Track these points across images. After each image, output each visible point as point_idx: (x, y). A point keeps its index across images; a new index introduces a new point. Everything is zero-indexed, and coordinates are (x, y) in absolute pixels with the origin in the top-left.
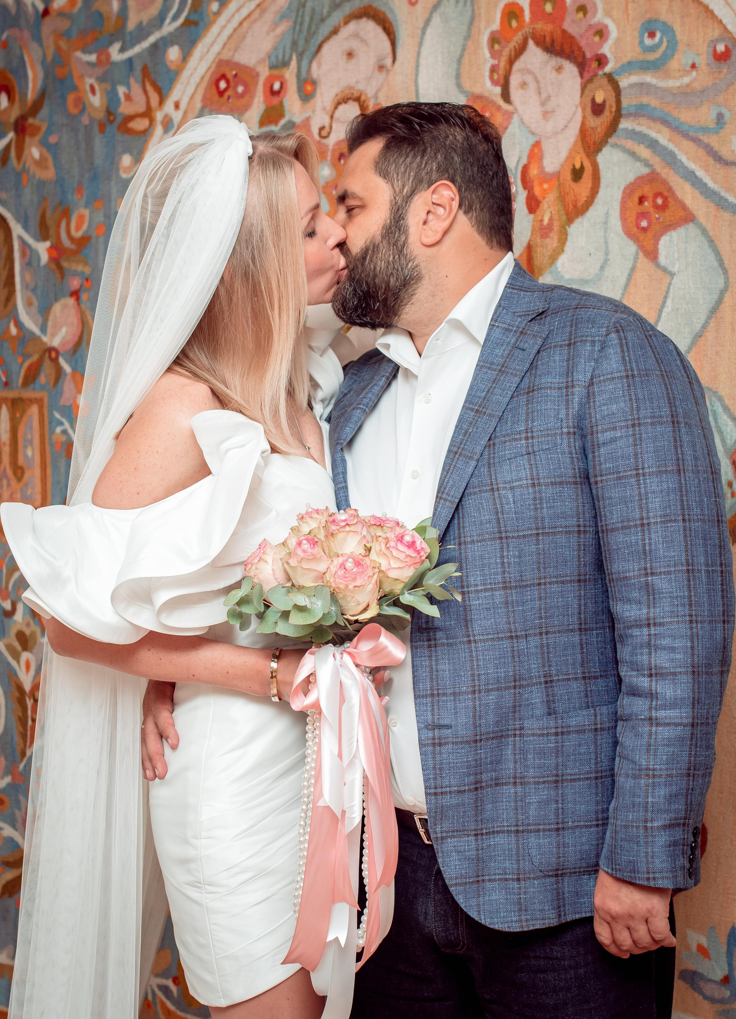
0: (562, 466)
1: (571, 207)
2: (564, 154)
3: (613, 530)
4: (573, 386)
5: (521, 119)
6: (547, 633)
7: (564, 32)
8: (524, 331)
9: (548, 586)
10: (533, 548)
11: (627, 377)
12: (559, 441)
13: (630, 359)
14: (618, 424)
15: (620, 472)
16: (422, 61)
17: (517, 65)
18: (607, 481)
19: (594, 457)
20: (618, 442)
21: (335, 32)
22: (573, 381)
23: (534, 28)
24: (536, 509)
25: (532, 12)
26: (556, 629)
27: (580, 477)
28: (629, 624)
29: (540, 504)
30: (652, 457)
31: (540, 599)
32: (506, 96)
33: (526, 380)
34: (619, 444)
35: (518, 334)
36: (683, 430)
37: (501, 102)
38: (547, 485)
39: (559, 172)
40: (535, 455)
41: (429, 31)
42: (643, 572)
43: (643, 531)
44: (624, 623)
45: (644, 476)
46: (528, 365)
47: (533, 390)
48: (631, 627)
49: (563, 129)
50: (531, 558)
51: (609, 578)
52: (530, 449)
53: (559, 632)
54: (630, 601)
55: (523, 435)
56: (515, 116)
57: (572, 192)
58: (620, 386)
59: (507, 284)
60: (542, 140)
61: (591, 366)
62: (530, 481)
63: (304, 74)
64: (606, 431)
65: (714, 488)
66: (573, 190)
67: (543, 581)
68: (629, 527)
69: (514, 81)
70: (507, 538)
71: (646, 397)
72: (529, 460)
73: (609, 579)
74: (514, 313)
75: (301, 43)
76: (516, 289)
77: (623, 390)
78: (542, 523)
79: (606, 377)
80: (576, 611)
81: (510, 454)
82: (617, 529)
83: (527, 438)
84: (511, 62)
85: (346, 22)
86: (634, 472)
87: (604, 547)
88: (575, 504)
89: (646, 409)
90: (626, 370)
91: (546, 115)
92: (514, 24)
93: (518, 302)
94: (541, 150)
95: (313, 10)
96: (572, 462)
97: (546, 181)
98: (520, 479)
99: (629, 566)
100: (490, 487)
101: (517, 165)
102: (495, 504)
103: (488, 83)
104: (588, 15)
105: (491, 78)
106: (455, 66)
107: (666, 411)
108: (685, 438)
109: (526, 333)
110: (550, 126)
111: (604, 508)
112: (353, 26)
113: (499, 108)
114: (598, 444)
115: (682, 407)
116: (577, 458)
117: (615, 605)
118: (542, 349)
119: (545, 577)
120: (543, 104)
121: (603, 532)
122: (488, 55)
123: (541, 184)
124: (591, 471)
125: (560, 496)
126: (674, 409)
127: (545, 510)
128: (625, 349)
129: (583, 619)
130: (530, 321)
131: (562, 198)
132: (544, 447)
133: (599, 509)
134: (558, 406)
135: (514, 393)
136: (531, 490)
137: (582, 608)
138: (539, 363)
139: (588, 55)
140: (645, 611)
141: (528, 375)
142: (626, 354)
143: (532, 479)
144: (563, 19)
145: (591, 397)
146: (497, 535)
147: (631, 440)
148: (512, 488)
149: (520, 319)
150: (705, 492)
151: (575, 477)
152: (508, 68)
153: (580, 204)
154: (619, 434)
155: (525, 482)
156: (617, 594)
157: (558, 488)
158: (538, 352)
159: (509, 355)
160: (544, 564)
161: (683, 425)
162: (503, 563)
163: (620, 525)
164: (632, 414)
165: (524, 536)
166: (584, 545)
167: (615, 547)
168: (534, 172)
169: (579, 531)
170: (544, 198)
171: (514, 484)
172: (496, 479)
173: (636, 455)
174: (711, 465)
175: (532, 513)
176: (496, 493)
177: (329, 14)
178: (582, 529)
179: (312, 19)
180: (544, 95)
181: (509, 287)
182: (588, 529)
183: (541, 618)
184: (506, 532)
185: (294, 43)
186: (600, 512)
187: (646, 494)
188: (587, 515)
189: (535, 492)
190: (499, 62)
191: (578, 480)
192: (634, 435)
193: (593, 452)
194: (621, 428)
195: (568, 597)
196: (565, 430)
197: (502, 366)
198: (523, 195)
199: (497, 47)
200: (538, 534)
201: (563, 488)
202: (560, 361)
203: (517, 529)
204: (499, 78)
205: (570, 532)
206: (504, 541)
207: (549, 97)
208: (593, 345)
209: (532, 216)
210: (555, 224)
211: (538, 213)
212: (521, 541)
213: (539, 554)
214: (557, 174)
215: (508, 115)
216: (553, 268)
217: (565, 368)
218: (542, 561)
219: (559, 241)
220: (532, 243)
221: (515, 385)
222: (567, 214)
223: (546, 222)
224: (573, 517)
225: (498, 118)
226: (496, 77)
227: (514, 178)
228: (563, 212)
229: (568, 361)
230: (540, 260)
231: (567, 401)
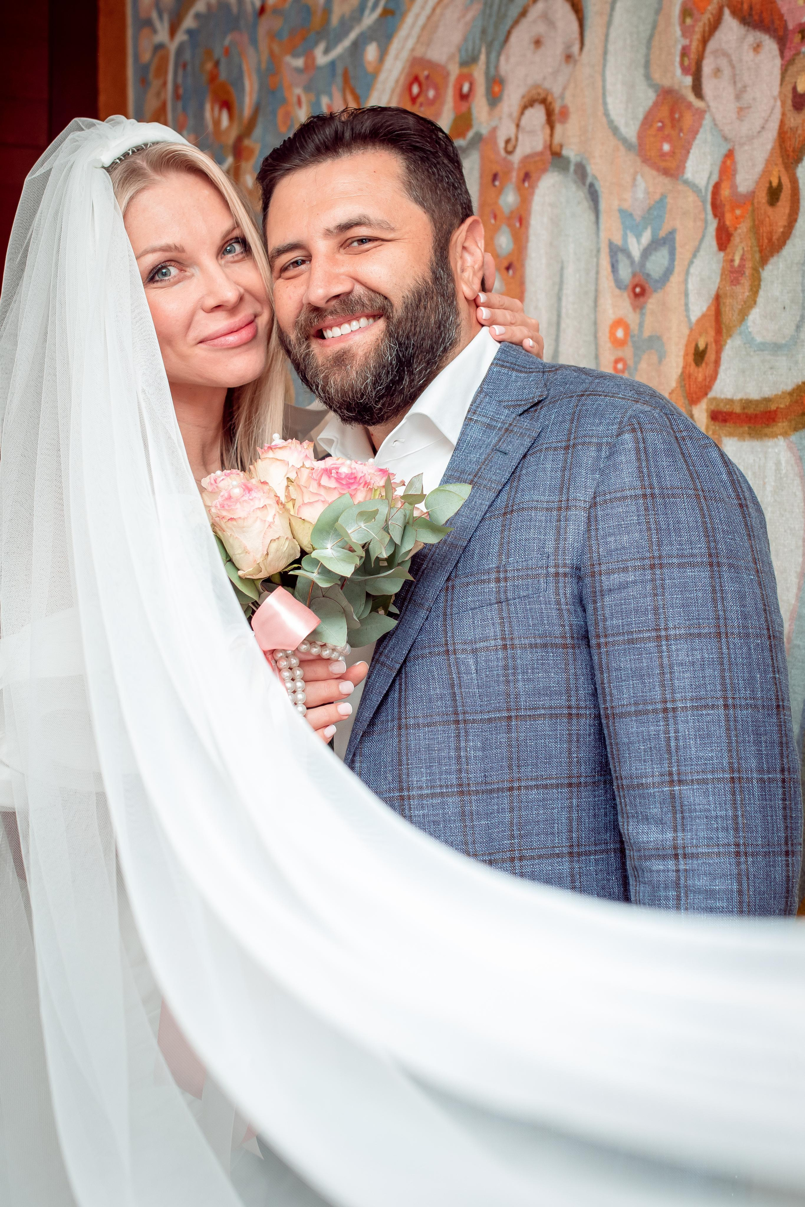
0: (546, 622)
1: (766, 241)
2: (760, 167)
3: (622, 715)
4: (568, 508)
5: (714, 120)
6: (521, 859)
8: (510, 429)
9: (523, 791)
10: (503, 737)
11: (645, 496)
12: (543, 585)
13: (649, 472)
14: (629, 564)
15: (632, 632)
16: (611, 48)
17: (712, 45)
18: (613, 645)
19: (595, 609)
20: (630, 590)
21: (523, 14)
22: (568, 500)
24: (508, 682)
26: (534, 853)
27: (572, 637)
28: (647, 853)
29: (514, 674)
30: (679, 613)
31: (512, 810)
32: (697, 89)
33: (504, 496)
34: (632, 591)
35: (503, 431)
36: (726, 575)
37: (691, 97)
38: (523, 647)
39: (754, 192)
40: (508, 605)
41: (619, 5)
42: (667, 778)
43: (666, 719)
44: (639, 851)
45: (667, 640)
46: (507, 475)
47: (513, 511)
48: (649, 858)
49: (759, 132)
50: (499, 751)
51: (618, 783)
52: (502, 596)
53: (540, 857)
54: (647, 819)
55: (493, 576)
56: (707, 116)
57: (768, 219)
58: (634, 508)
59: (495, 359)
60: (737, 147)
61: (594, 480)
62: (500, 642)
63: (492, 70)
64: (613, 573)
65: (773, 659)
66: (769, 217)
67: (516, 785)
68: (646, 712)
69: (707, 68)
70: (466, 721)
71: (671, 527)
72: (501, 610)
73: (618, 786)
74: (500, 401)
75: (490, 31)
76: (506, 367)
77: (638, 516)
78: (516, 702)
79: (613, 495)
80: (565, 829)
81: (474, 601)
82: (629, 714)
83: (498, 580)
84: (705, 41)
86: (654, 634)
87: (610, 739)
88: (564, 676)
89: (671, 545)
90: (643, 487)
91: (742, 112)
93: (506, 386)
94: (734, 162)
96: (561, 616)
97: (739, 206)
98: (486, 639)
99: (645, 769)
100: (444, 649)
101: (708, 183)
102: (450, 673)
103: (679, 71)
105: (682, 64)
106: (644, 50)
107: (701, 547)
108: (729, 587)
109: (512, 431)
110: (744, 129)
111: (609, 683)
112: (540, 5)
113: (690, 105)
114: (601, 591)
115: (726, 542)
116: (568, 610)
117: (625, 824)
118: (530, 452)
119: (519, 780)
120: (738, 97)
121: (607, 717)
122: (678, 32)
123: (733, 210)
124: (591, 629)
125: (543, 664)
126: (712, 545)
127: (521, 684)
128: (643, 457)
129: (575, 840)
130: (520, 415)
131: (755, 229)
132: (522, 594)
133: (603, 683)
134: (545, 535)
135: (485, 514)
136: (501, 654)
137: (574, 824)
138: (524, 472)
139: (791, 26)
140: (670, 835)
141: (507, 488)
142: (644, 464)
143: (504, 639)
145: (593, 523)
146: (452, 718)
147: (649, 587)
148: (474, 651)
149: (506, 411)
150: (758, 664)
151: (564, 637)
152: (700, 49)
153: (776, 237)
154: (632, 578)
155: (493, 643)
156: (628, 808)
157: (540, 653)
158: (525, 456)
159: (486, 460)
160: (518, 760)
161: (725, 568)
162: (459, 758)
163: (633, 709)
164: (650, 550)
165: (490, 720)
166: (577, 734)
167: (626, 740)
168: (725, 192)
169: (570, 715)
170: (736, 229)
171: (478, 646)
172: (453, 636)
173: (656, 609)
174: (769, 625)
175: (502, 687)
176: (452, 657)
178: (574, 711)
180: (739, 85)
181: (497, 364)
182: (582, 712)
183: (512, 837)
184: (464, 713)
185: (484, 32)
186: (604, 688)
187: (671, 667)
188: (581, 692)
189: (506, 658)
190: (691, 41)
191: (569, 641)
192: (653, 580)
193: (595, 602)
194: (635, 568)
195: (553, 808)
196: (552, 570)
197: (475, 476)
198: (713, 225)
199: (689, 21)
200: (509, 718)
201: (547, 652)
202: (552, 471)
203: (479, 709)
204: (690, 63)
205: (557, 716)
206: (461, 726)
207: (745, 87)
208: (599, 450)
209: (722, 254)
210: (747, 266)
211: (728, 250)
212: (486, 726)
213: (510, 746)
214: (752, 194)
215: (700, 114)
216: (743, 328)
217: (559, 481)
218: (515, 756)
219: (751, 290)
220: (721, 292)
221: (488, 503)
222: (761, 251)
223: (737, 262)
224: (561, 694)
225: (688, 120)
226: (686, 62)
227: (704, 202)
228: (757, 249)
229: (564, 471)
230: (729, 315)
231: (558, 529)
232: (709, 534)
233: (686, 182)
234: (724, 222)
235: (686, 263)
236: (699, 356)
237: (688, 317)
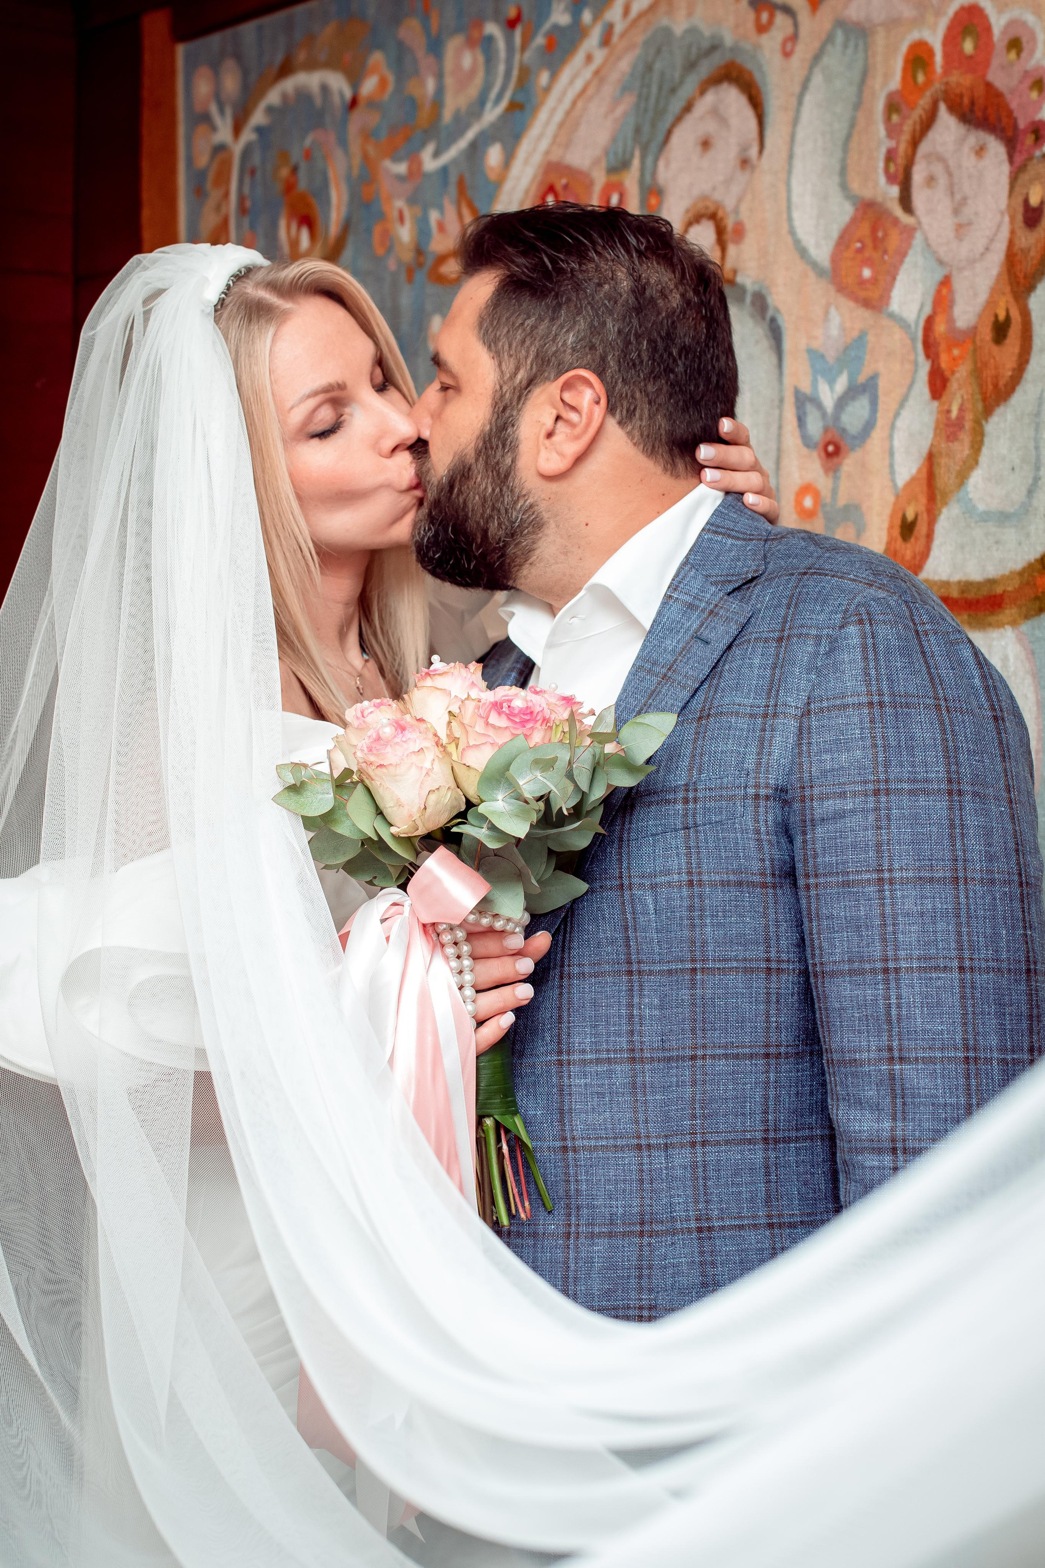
0: (741, 854)
1: (990, 387)
2: (983, 297)
3: (833, 974)
4: (775, 715)
5: (926, 239)
6: (705, 1143)
7: (989, 86)
8: (716, 611)
9: (709, 1061)
10: (685, 994)
11: (871, 704)
12: (740, 809)
13: (879, 674)
14: (848, 788)
15: (848, 872)
16: (798, 151)
17: (924, 147)
18: (825, 888)
19: (805, 842)
20: (847, 820)
21: (688, 108)
22: (776, 705)
23: (947, 84)
24: (693, 926)
25: (946, 55)
26: (722, 1137)
27: (773, 875)
28: (859, 1145)
29: (701, 917)
30: (907, 851)
31: (694, 1085)
32: (906, 201)
33: (701, 696)
34: (850, 822)
35: (707, 614)
36: (968, 807)
37: (898, 212)
38: (713, 885)
39: (975, 328)
40: (697, 832)
41: (808, 98)
42: (886, 1054)
43: (887, 982)
44: (850, 1141)
45: (891, 884)
46: (707, 670)
47: (709, 715)
48: (862, 1150)
49: (982, 254)
50: (680, 1010)
51: (827, 1057)
52: (690, 820)
53: (727, 1143)
54: (861, 1104)
55: (681, 795)
56: (918, 235)
57: (992, 361)
58: (856, 719)
59: (707, 524)
60: (954, 273)
61: (808, 681)
62: (685, 877)
63: (648, 178)
64: (828, 798)
65: (1023, 911)
66: (994, 358)
67: (700, 1053)
68: (864, 972)
69: (918, 176)
70: (640, 972)
71: (902, 743)
72: (688, 837)
73: (828, 1061)
74: (707, 576)
75: (646, 128)
76: (719, 533)
77: (862, 728)
78: (703, 952)
79: (833, 702)
80: (759, 1109)
81: (656, 825)
82: (841, 973)
83: (686, 801)
84: (914, 144)
85: (703, 91)
86: (875, 876)
87: (819, 1002)
88: (763, 921)
89: (902, 766)
90: (869, 693)
91: (961, 230)
92: (921, 78)
93: (717, 557)
94: (951, 291)
95: (662, 74)
96: (760, 849)
97: (957, 344)
98: (668, 872)
99: (860, 1042)
100: (618, 883)
101: (919, 316)
102: (624, 912)
103: (882, 180)
104: (1024, 55)
105: (887, 171)
106: (839, 154)
107: (939, 771)
108: (971, 821)
109: (717, 613)
110: (964, 250)
111: (819, 933)
112: (710, 98)
113: (896, 221)
114: (812, 820)
115: (969, 764)
116: (770, 841)
117: (835, 1107)
118: (737, 642)
119: (704, 1047)
120: (957, 211)
121: (816, 976)
122: (882, 132)
123: (949, 349)
124: (799, 866)
125: (736, 906)
126: (953, 768)
127: (709, 929)
128: (871, 656)
130: (729, 594)
131: (978, 372)
132: (714, 818)
133: (811, 934)
134: (746, 747)
136: (685, 892)
137: (771, 1103)
138: (728, 667)
139: (1022, 124)
140: (887, 1124)
141: (705, 686)
142: (872, 664)
143: (690, 873)
144: (987, 64)
145: (805, 736)
146: (624, 968)
147: (871, 817)
148: (654, 887)
149: (713, 589)
150: (1004, 918)
151: (763, 874)
152: (910, 152)
153: (1002, 383)
154: (850, 806)
155: (676, 877)
156: (838, 1088)
157: (734, 892)
158: (729, 647)
159: (683, 649)
160: (704, 1022)
161: (967, 796)
162: (631, 1016)
163: (847, 967)
164: (875, 772)
165: (670, 972)
166: (777, 993)
167: (837, 1005)
168: (940, 328)
169: (769, 969)
170: (953, 373)
171: (658, 880)
172: (629, 868)
173: (878, 845)
174: (1020, 870)
175: (686, 933)
176: (627, 893)
177: (682, 82)
178: (775, 965)
179: (660, 88)
180: (959, 197)
181: (711, 529)
182: (784, 966)
183: (694, 1116)
184: (639, 962)
185: (638, 130)
186: (812, 940)
187: (895, 917)
188: (783, 942)
189: (692, 897)
190: (899, 143)
191: (769, 879)
192: (876, 809)
193: (804, 833)
194: (855, 794)
195: (746, 1084)
196: (751, 791)
197: (669, 669)
198: (925, 367)
199: (895, 118)
200: (694, 970)
201: (742, 892)
202: (760, 668)
203: (657, 958)
204: (897, 170)
205: (752, 970)
206: (635, 978)
207: (965, 199)
208: (818, 644)
209: (936, 404)
210: (967, 418)
211: (944, 398)
212: (664, 979)
213: (694, 1005)
214: (973, 332)
215: (909, 232)
216: (961, 494)
217: (767, 681)
218: (699, 1017)
219: (972, 447)
220: (935, 450)
221: (681, 705)
222: (984, 400)
223: (954, 413)
224: (757, 943)
225: (894, 240)
226: (892, 169)
227: (913, 340)
228: (978, 397)
229: (774, 668)
230: (945, 477)
231: (762, 740)
232: (950, 755)
233: (892, 316)
234: (939, 364)
235: (891, 415)
236: (907, 529)
237: (893, 481)
